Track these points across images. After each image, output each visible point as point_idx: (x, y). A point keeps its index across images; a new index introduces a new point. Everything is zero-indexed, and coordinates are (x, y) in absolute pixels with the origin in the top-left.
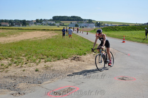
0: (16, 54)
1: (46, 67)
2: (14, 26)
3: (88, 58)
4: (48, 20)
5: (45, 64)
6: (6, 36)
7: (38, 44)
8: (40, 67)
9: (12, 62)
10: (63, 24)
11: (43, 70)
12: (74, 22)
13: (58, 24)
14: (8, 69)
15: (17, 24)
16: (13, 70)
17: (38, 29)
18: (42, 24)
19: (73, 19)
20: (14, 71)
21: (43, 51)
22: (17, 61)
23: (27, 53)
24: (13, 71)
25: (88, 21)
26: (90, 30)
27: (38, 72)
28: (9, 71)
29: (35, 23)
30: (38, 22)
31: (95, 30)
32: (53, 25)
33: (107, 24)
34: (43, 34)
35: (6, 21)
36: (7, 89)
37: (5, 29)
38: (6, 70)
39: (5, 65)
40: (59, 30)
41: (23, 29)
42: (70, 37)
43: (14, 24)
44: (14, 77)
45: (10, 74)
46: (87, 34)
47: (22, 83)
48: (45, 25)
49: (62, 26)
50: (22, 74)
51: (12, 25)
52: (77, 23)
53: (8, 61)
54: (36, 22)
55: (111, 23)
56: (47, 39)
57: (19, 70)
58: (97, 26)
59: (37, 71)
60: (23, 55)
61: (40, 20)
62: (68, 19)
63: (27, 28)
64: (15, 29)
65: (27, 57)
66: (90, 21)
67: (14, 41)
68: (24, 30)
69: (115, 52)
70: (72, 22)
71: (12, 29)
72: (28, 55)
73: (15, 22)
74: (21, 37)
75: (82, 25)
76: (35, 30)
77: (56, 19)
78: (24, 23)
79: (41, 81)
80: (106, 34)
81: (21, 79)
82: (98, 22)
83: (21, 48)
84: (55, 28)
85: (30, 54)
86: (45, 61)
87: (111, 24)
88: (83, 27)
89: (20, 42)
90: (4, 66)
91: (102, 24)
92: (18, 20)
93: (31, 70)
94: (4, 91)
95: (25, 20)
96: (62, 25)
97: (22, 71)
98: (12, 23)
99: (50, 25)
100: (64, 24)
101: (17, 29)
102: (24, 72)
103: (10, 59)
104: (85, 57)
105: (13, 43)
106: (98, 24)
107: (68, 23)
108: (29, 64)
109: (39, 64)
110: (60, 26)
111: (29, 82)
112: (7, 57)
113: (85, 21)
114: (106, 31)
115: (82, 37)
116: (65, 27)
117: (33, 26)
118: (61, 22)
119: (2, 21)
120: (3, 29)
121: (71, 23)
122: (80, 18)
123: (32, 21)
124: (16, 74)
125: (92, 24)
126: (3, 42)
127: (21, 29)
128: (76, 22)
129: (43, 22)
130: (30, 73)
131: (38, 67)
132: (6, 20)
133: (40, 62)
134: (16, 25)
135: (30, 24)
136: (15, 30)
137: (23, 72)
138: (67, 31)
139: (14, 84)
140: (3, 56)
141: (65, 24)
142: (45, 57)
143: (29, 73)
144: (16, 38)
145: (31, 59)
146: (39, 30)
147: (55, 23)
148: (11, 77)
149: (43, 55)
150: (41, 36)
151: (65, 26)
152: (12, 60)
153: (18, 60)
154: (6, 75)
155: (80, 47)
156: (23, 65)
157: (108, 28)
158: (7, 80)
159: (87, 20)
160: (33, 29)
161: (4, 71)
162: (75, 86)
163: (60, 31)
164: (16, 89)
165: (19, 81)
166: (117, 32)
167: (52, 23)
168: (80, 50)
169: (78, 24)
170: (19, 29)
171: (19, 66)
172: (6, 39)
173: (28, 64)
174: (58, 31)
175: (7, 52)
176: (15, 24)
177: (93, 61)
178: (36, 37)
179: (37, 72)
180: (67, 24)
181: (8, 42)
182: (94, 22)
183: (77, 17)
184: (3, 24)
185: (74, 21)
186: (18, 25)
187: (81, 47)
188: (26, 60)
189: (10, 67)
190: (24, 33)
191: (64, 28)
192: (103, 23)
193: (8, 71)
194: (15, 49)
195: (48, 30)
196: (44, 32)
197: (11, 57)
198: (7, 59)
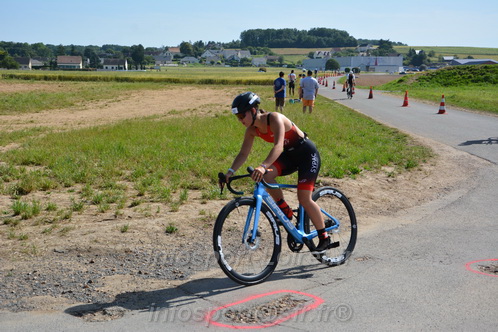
0: (101, 170)
1: (204, 220)
2: (102, 67)
3: (365, 187)
4: (225, 46)
5: (203, 207)
6: (72, 105)
7: (183, 135)
8: (183, 218)
9: (85, 199)
10: (281, 60)
11: (195, 230)
12: (323, 51)
13: (261, 59)
14: (70, 225)
15: (112, 60)
16: (89, 229)
17: (188, 77)
18: (201, 62)
19: (319, 41)
20: (89, 232)
21: (198, 159)
22: (102, 196)
23: (140, 167)
24: (86, 231)
25: (375, 47)
26: (381, 82)
27: (173, 235)
28: (74, 229)
29: (177, 57)
30: (187, 51)
31: (401, 81)
32: (244, 63)
33: (451, 58)
34: (204, 97)
35: (73, 51)
36: (63, 293)
37: (70, 79)
38: (62, 225)
39: (60, 209)
40: (265, 83)
41: (132, 81)
42: (308, 107)
43: (102, 62)
44: (90, 254)
45: (76, 240)
46: (371, 97)
47: (116, 275)
48: (212, 63)
49: (277, 66)
50: (116, 244)
51: (95, 65)
52: (334, 55)
53: (71, 195)
54: (181, 55)
55: (470, 53)
56: (217, 116)
57: (108, 226)
58: (411, 67)
59: (171, 232)
60: (128, 173)
61: (196, 44)
62: (300, 39)
63: (148, 76)
64: (105, 80)
65: (139, 183)
66: (385, 47)
67: (97, 125)
68: (137, 84)
69: (476, 165)
70: (316, 51)
71: (94, 79)
72: (144, 174)
73: (103, 52)
74: (122, 107)
75: (354, 62)
76: (176, 81)
77: (254, 40)
78: (138, 56)
79: (186, 269)
80: (447, 95)
81: (112, 260)
82: (417, 52)
83: (120, 149)
84: (251, 75)
85: (151, 172)
86: (204, 197)
87: (469, 58)
88: (357, 71)
89: (118, 127)
90: (55, 213)
91: (433, 59)
92: (117, 48)
93: (150, 227)
94: (52, 303)
95: (140, 46)
96: (277, 62)
97: (117, 233)
98: (93, 57)
99: (233, 62)
100: (285, 58)
101: (111, 79)
102: (126, 235)
103: (79, 187)
104: (355, 183)
105: (96, 129)
106: (416, 59)
107: (298, 55)
108: (143, 208)
109: (182, 208)
110: (270, 69)
111: (140, 273)
112: (68, 181)
113: (363, 48)
114: (446, 85)
115: (350, 110)
116: (287, 72)
117: (171, 69)
118: (274, 50)
119: (60, 50)
120: (61, 78)
121: (311, 56)
122: (344, 34)
123: (167, 48)
124: (96, 241)
125: (391, 60)
126: (60, 125)
127: (127, 80)
128: (329, 50)
129: (207, 54)
130: (147, 239)
131: (176, 218)
132: (73, 47)
133: (183, 198)
134: (110, 67)
135: (157, 62)
136: (102, 84)
137: (123, 235)
138: (292, 85)
139: (87, 278)
140: (56, 176)
141: (287, 60)
142: (206, 180)
143: (142, 240)
144: (106, 111)
145: (151, 188)
146: (191, 82)
147: (249, 57)
148: (77, 252)
149: (197, 175)
150: (197, 105)
151: (289, 66)
152: (85, 193)
153: (107, 192)
154: (62, 244)
155: (338, 145)
156: (121, 211)
157: (455, 74)
158: (64, 263)
159: (374, 42)
160: (169, 81)
161: (56, 231)
162: (310, 291)
163: (268, 87)
164: (94, 294)
165: (104, 269)
166: (490, 86)
167: (239, 55)
168: (339, 155)
169: (336, 59)
170: (118, 80)
171: (109, 214)
172: (72, 116)
173: (143, 206)
174: (261, 87)
175: (69, 161)
176: (105, 63)
177: (383, 200)
178: (177, 109)
179: (171, 238)
180: (296, 60)
181: (76, 127)
182: (399, 52)
183: (334, 31)
184: (62, 60)
185: (320, 50)
186: (115, 67)
187: (342, 147)
188: (137, 192)
189: (75, 216)
190: (135, 95)
191: (282, 74)
192: (437, 55)
193: (67, 230)
194: (100, 150)
195: (224, 82)
196: (208, 91)
197: (83, 182)
198: (70, 188)
